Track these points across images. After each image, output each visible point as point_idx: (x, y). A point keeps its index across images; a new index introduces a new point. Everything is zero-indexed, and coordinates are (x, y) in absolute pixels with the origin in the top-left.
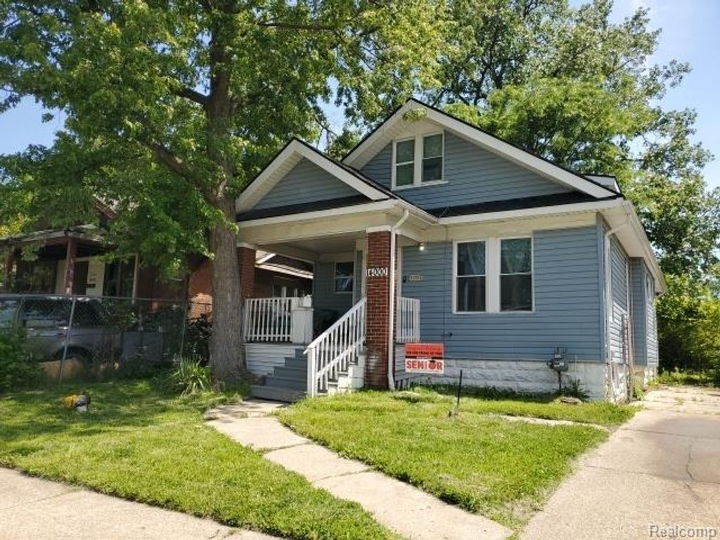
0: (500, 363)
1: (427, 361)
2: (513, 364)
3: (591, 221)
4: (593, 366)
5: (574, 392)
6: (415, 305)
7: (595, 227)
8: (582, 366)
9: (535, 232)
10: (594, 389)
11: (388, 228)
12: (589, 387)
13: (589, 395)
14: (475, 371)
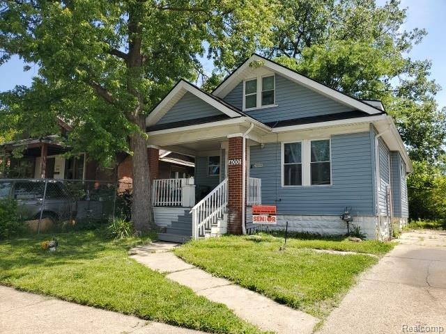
0: (311, 217)
1: (266, 217)
2: (319, 218)
3: (367, 129)
4: (368, 218)
5: (357, 234)
6: (258, 182)
7: (369, 133)
8: (361, 218)
9: (332, 136)
10: (369, 232)
11: (240, 135)
12: (366, 231)
13: (366, 235)
14: (295, 222)
